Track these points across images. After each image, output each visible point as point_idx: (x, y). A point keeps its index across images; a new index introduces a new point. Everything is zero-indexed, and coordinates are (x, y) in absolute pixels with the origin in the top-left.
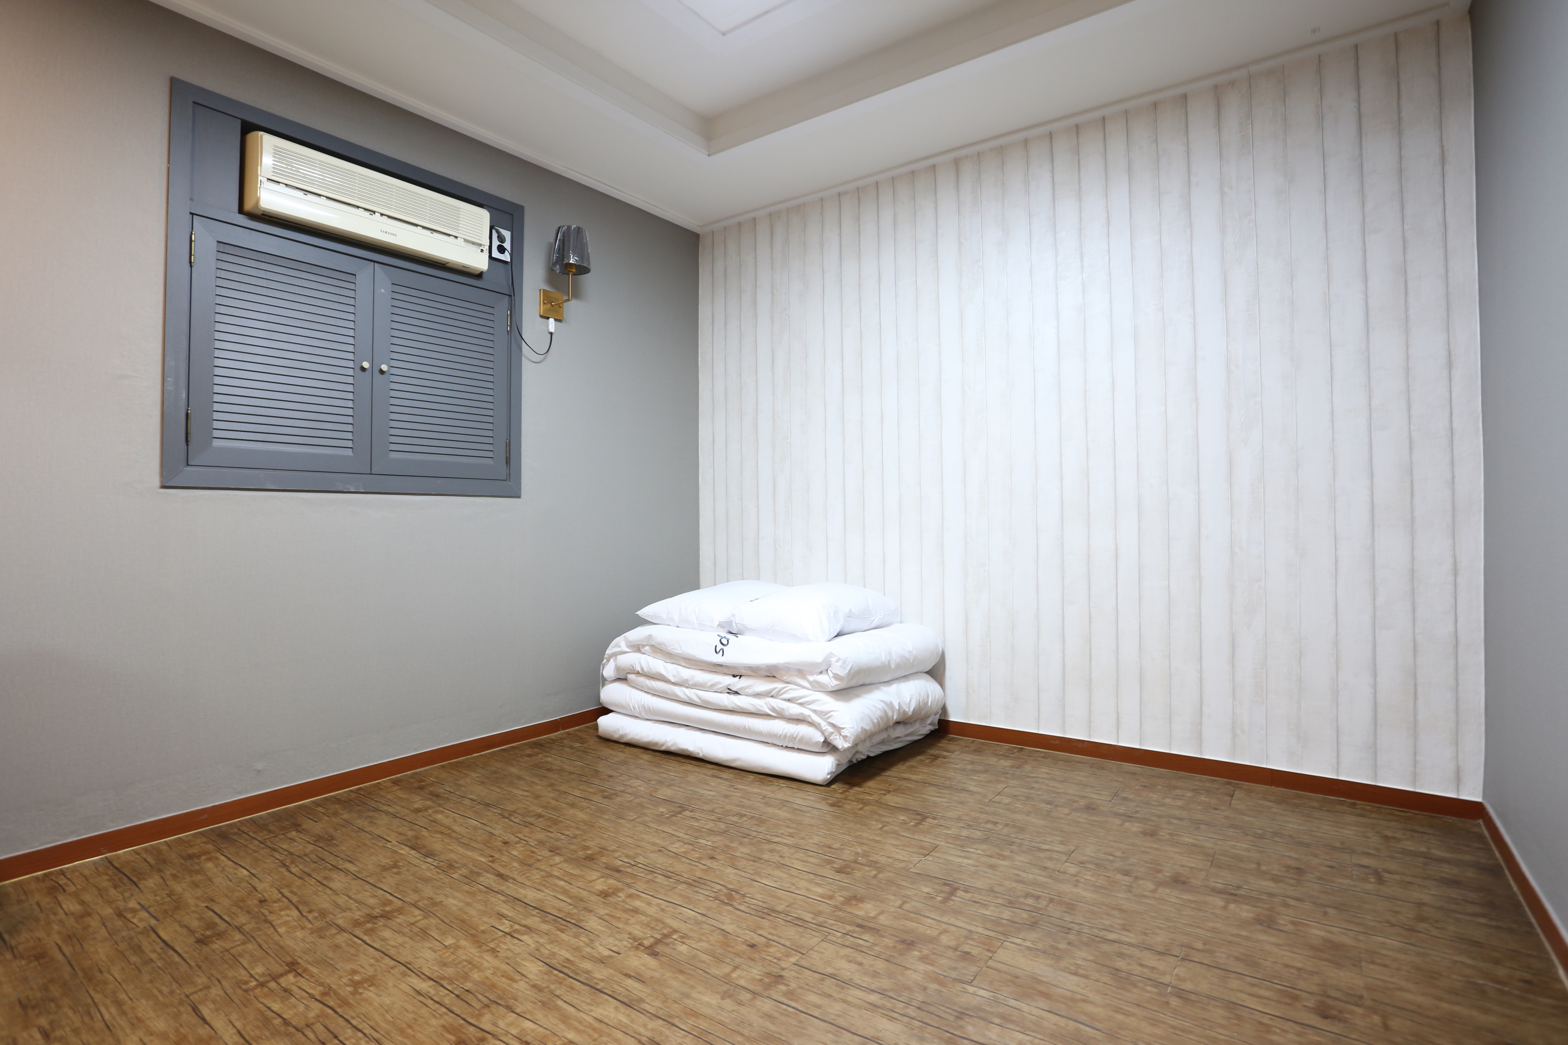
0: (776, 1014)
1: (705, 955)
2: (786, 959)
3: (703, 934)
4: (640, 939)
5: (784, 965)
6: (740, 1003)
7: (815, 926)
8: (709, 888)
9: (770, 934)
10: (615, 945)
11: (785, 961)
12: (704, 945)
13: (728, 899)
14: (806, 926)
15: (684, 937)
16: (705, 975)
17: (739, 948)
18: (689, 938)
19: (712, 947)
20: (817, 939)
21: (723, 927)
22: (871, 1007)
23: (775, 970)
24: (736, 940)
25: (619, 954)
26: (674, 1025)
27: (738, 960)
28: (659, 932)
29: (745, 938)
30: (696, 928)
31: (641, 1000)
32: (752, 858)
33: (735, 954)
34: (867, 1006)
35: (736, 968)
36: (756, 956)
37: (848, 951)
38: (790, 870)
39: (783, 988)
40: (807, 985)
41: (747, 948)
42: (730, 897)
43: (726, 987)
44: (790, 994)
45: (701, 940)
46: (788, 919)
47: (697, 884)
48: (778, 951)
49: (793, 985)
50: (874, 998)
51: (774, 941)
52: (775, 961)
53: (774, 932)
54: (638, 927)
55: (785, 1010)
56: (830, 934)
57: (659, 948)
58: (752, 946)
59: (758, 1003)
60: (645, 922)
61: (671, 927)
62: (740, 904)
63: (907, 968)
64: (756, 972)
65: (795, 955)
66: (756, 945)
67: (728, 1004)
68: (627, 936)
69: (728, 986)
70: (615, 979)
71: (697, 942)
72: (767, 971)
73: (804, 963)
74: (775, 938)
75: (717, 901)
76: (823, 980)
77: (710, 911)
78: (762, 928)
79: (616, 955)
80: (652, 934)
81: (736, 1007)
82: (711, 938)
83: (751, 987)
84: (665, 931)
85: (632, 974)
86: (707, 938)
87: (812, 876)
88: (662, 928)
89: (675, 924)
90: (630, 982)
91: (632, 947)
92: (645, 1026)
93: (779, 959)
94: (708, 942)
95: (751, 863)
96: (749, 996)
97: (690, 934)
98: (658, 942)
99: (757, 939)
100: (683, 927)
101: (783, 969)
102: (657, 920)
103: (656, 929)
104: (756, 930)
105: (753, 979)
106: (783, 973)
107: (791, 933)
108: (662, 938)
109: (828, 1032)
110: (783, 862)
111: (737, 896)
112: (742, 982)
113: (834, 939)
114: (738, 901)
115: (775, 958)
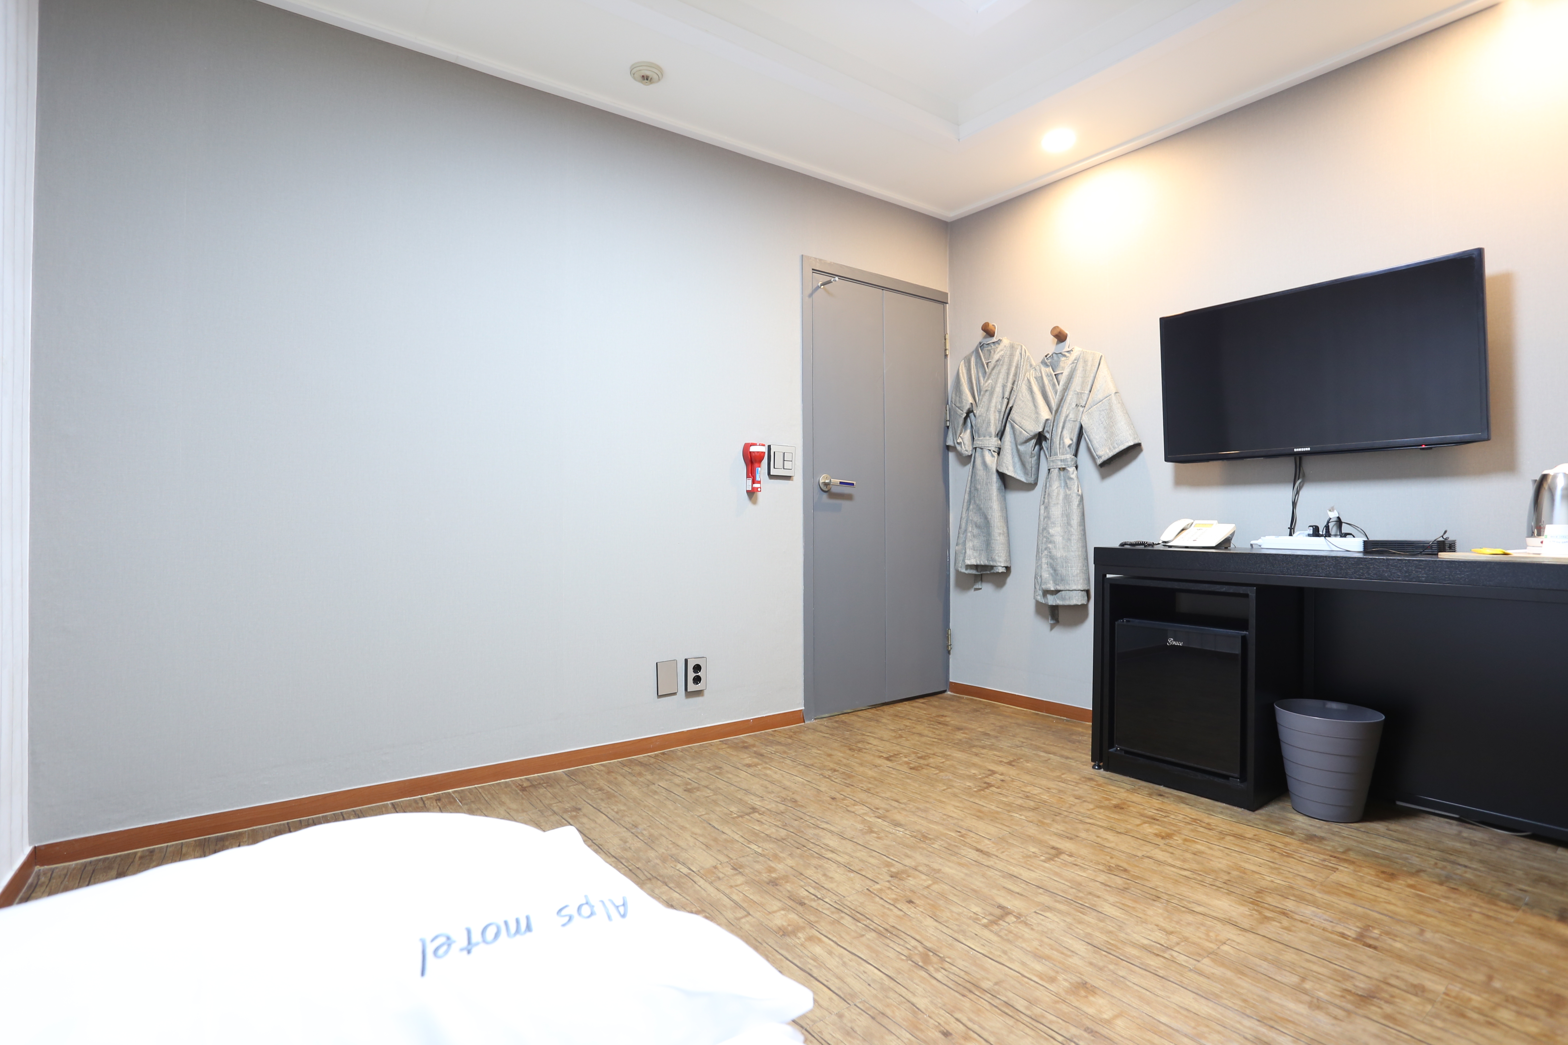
0: (903, 857)
1: (954, 900)
2: (884, 888)
3: (957, 920)
4: (1020, 922)
5: (887, 884)
6: (927, 865)
7: (845, 911)
8: (952, 976)
9: (891, 910)
10: (1042, 920)
11: (885, 887)
12: (954, 909)
13: (928, 955)
14: (853, 912)
15: (976, 919)
16: (954, 886)
17: (922, 902)
18: (970, 918)
19: (948, 906)
20: (849, 899)
21: (936, 924)
22: (835, 851)
23: (895, 881)
24: (925, 910)
25: (1035, 912)
26: (976, 861)
27: (925, 893)
28: (1002, 927)
29: (915, 909)
30: (965, 927)
31: (1003, 877)
32: (885, 1021)
33: (927, 898)
34: (838, 853)
35: (928, 887)
36: (908, 893)
37: (828, 885)
38: (839, 989)
39: (893, 870)
40: (873, 869)
41: (915, 901)
42: (926, 958)
43: (937, 875)
44: (889, 865)
45: (959, 914)
46: (868, 921)
47: (968, 985)
48: (888, 894)
49: (885, 870)
50: (830, 855)
51: (890, 903)
52: (893, 888)
53: (886, 911)
54: (1026, 936)
55: (896, 858)
56: (835, 902)
57: (998, 912)
58: (910, 902)
59: (913, 864)
60: (1020, 940)
61: (991, 931)
62: (915, 948)
63: (792, 867)
64: (911, 882)
65: (874, 890)
66: (907, 902)
67: (936, 866)
68: (1035, 927)
69: (935, 876)
70: (1030, 893)
71: (962, 913)
72: (901, 882)
73: (869, 883)
74: (887, 906)
75: (942, 955)
76: (860, 870)
77: (950, 945)
78: (898, 916)
79: (1037, 911)
80: (1009, 926)
81: (930, 864)
82: (949, 914)
83: (917, 873)
84: (995, 927)
85: (1017, 895)
86: (952, 915)
87: (815, 972)
88: (1000, 931)
89: (986, 933)
90: (1017, 890)
91: (1025, 916)
92: (995, 863)
93: (889, 888)
94: (952, 912)
95: (889, 1012)
96: (920, 868)
97: (970, 922)
98: (1001, 918)
99: (905, 907)
100: (977, 929)
101: (888, 881)
102: (1008, 941)
103: (1006, 930)
104: (903, 916)
105: (914, 878)
106: (890, 879)
107: (871, 908)
108: (997, 921)
109: (871, 845)
110: (843, 1004)
111: (917, 959)
112: (924, 877)
113: (834, 897)
114: (917, 952)
115: (893, 890)
